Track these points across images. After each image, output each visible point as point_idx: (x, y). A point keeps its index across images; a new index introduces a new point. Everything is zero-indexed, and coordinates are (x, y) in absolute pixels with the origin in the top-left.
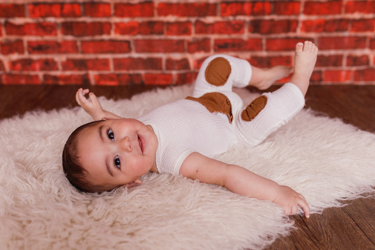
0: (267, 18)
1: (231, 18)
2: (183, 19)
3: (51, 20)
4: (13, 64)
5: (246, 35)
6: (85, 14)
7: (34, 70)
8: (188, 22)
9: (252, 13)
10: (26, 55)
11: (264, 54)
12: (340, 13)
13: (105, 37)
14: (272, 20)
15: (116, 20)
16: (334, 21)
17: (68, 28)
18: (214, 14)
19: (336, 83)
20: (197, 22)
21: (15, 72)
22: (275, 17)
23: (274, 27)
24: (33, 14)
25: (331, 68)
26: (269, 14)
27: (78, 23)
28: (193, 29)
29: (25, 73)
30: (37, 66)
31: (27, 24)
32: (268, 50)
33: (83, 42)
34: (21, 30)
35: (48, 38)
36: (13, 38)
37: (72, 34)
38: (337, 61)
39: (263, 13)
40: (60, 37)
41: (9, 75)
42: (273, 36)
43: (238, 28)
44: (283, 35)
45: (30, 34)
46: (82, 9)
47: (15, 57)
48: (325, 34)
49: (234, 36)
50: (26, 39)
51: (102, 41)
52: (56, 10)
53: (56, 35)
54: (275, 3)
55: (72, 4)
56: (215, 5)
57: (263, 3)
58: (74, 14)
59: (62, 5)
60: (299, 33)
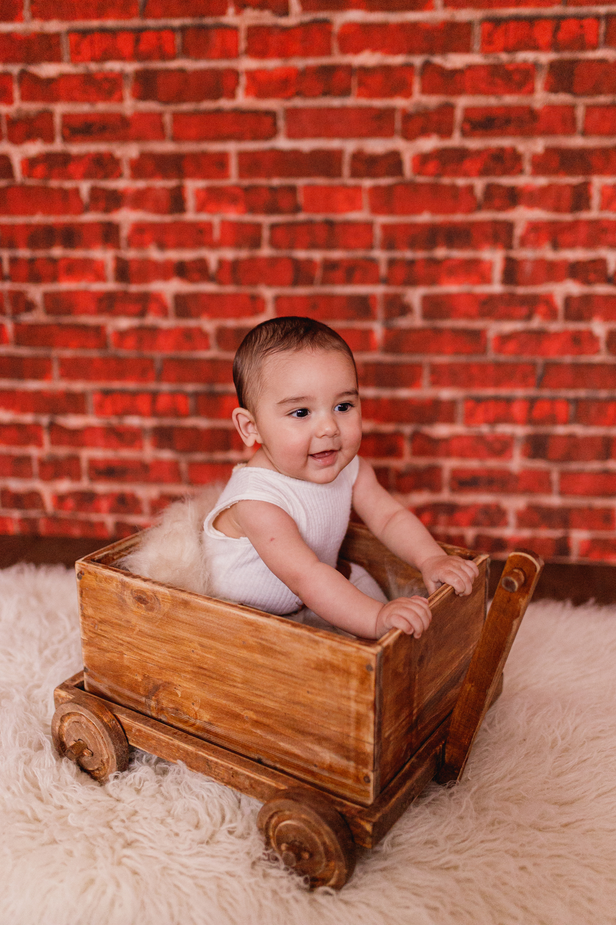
0: (561, 430)
1: (485, 429)
2: (389, 428)
3: (133, 421)
4: (60, 499)
5: (517, 463)
6: (197, 413)
7: (98, 510)
8: (397, 435)
9: (530, 421)
10: (84, 484)
11: (554, 501)
13: (234, 456)
14: (571, 437)
17: (163, 437)
18: (450, 420)
20: (416, 436)
21: (64, 514)
22: (579, 430)
23: (575, 448)
24: (100, 410)
26: (566, 422)
27: (183, 430)
28: (407, 448)
29: (82, 516)
30: (104, 504)
31: (89, 429)
32: (563, 493)
33: (192, 465)
34: (77, 437)
35: (127, 454)
36: (63, 451)
37: (171, 447)
39: (554, 421)
40: (148, 453)
41: (53, 519)
42: (574, 466)
43: (502, 447)
44: (595, 466)
45: (93, 445)
46: (191, 403)
47: (65, 486)
49: (493, 463)
50: (87, 454)
51: (228, 463)
52: (143, 404)
53: (141, 448)
54: (577, 401)
55: (173, 394)
56: (453, 403)
57: (553, 401)
58: (177, 413)
59: (154, 395)
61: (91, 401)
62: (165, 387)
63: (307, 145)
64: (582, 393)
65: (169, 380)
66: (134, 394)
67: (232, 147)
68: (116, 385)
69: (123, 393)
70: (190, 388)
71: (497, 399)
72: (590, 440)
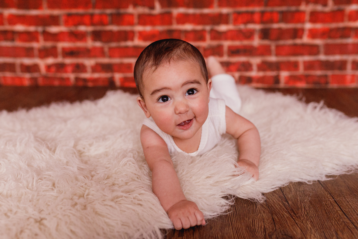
0: (275, 26)
1: (242, 27)
2: (199, 28)
3: (82, 28)
4: (49, 67)
5: (256, 42)
6: (112, 23)
7: (66, 72)
8: (203, 31)
9: (262, 22)
10: (60, 60)
11: (273, 59)
12: (342, 20)
13: (130, 44)
14: (280, 29)
15: (139, 28)
16: (338, 29)
17: (97, 36)
18: (226, 22)
19: (342, 86)
20: (212, 31)
21: (50, 75)
22: (283, 26)
23: (281, 34)
24: (66, 23)
25: (337, 72)
26: (278, 22)
27: (106, 32)
28: (208, 36)
29: (59, 75)
30: (69, 69)
31: (61, 33)
32: (277, 55)
33: (110, 49)
34: (56, 37)
35: (80, 44)
36: (49, 44)
37: (101, 41)
38: (342, 65)
39: (272, 21)
40: (90, 43)
41: (45, 77)
42: (281, 42)
43: (249, 35)
44: (290, 42)
45: (63, 40)
46: (109, 19)
47: (50, 61)
48: (330, 41)
49: (246, 43)
50: (61, 45)
51: (127, 47)
52: (87, 19)
53: (86, 41)
54: (282, 13)
55: (101, 15)
56: (227, 15)
57: (272, 12)
58: (102, 24)
59: (92, 15)
60: (306, 40)
61: (62, 19)
62: (97, 11)
64: (284, 8)
65: (99, 8)
66: (82, 15)
68: (74, 11)
69: (77, 15)
70: (108, 11)
71: (247, 13)
72: (288, 30)
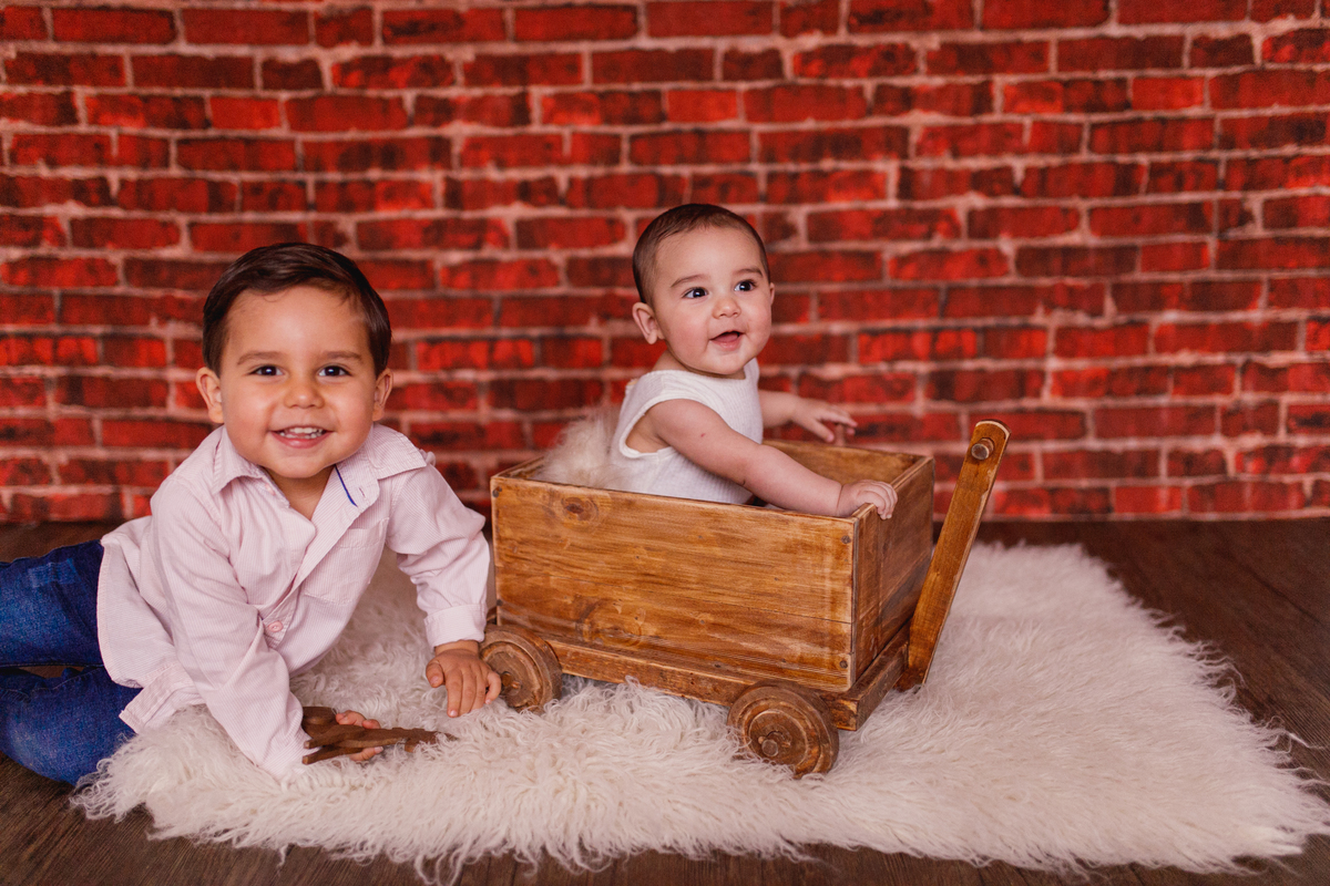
0: (968, 365)
1: (883, 367)
2: (772, 371)
3: (467, 375)
5: (920, 406)
6: (544, 361)
8: (782, 378)
9: (933, 356)
12: (1144, 352)
14: (981, 372)
15: (614, 374)
16: (1131, 371)
17: (502, 393)
18: (842, 358)
19: (1145, 516)
20: (804, 379)
22: (989, 364)
23: (985, 386)
24: (425, 363)
25: (1131, 482)
26: (974, 356)
27: (527, 382)
31: (412, 387)
33: (536, 426)
35: (457, 415)
37: (513, 406)
38: (1145, 464)
39: (960, 355)
42: (985, 406)
43: (901, 388)
44: (1009, 405)
45: (417, 407)
46: (536, 350)
48: (1110, 402)
49: (893, 407)
52: (479, 353)
53: (475, 408)
54: (985, 330)
55: (514, 340)
56: (845, 338)
57: (959, 330)
58: (521, 364)
59: (493, 342)
60: (1048, 399)
61: (415, 353)
62: (505, 332)
63: (672, 44)
64: (991, 321)
65: (510, 325)
66: (467, 342)
67: (585, 48)
68: (445, 332)
69: (454, 340)
70: (535, 332)
71: (895, 331)
72: (1001, 375)
